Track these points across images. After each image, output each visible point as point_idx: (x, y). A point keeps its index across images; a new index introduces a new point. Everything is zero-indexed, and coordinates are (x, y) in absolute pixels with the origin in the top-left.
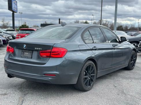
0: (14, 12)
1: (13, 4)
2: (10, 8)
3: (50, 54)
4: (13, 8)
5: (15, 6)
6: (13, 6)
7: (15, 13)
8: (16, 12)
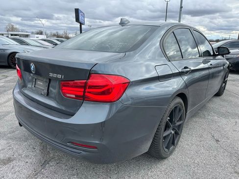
0: (81, 24)
1: (80, 16)
2: (77, 20)
3: (84, 92)
4: (80, 20)
5: (83, 18)
6: (80, 18)
7: (82, 26)
8: (83, 24)
